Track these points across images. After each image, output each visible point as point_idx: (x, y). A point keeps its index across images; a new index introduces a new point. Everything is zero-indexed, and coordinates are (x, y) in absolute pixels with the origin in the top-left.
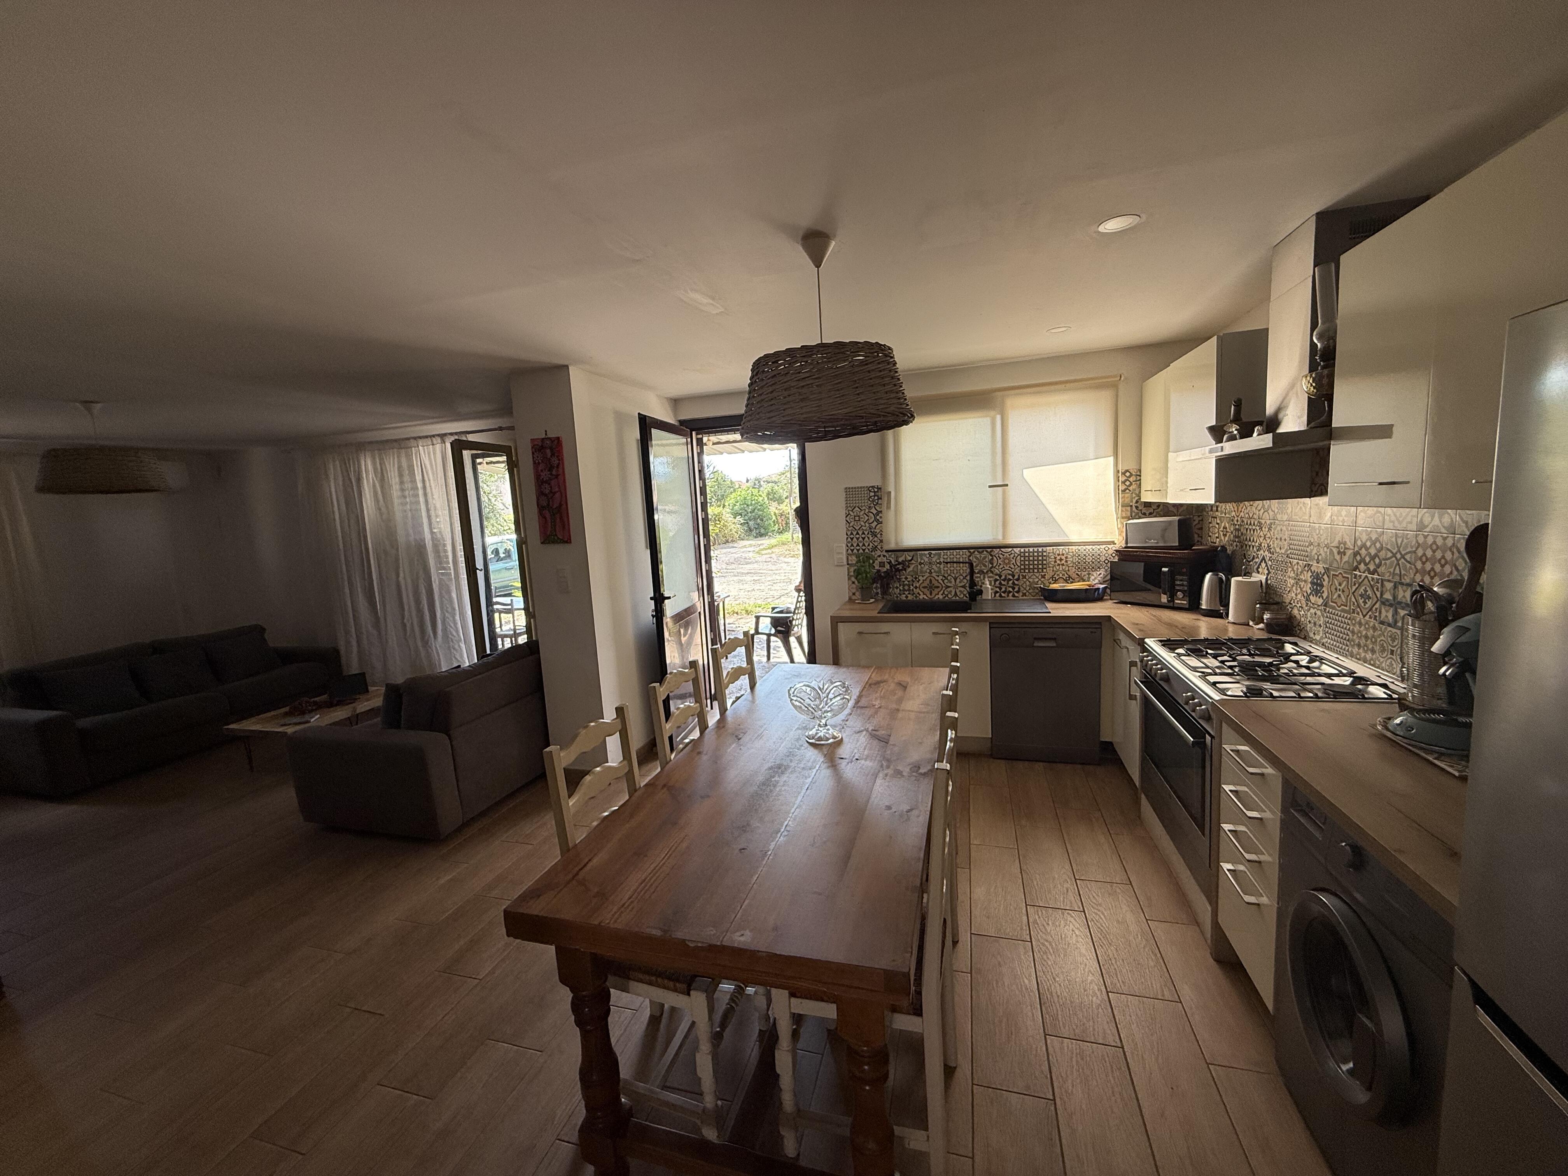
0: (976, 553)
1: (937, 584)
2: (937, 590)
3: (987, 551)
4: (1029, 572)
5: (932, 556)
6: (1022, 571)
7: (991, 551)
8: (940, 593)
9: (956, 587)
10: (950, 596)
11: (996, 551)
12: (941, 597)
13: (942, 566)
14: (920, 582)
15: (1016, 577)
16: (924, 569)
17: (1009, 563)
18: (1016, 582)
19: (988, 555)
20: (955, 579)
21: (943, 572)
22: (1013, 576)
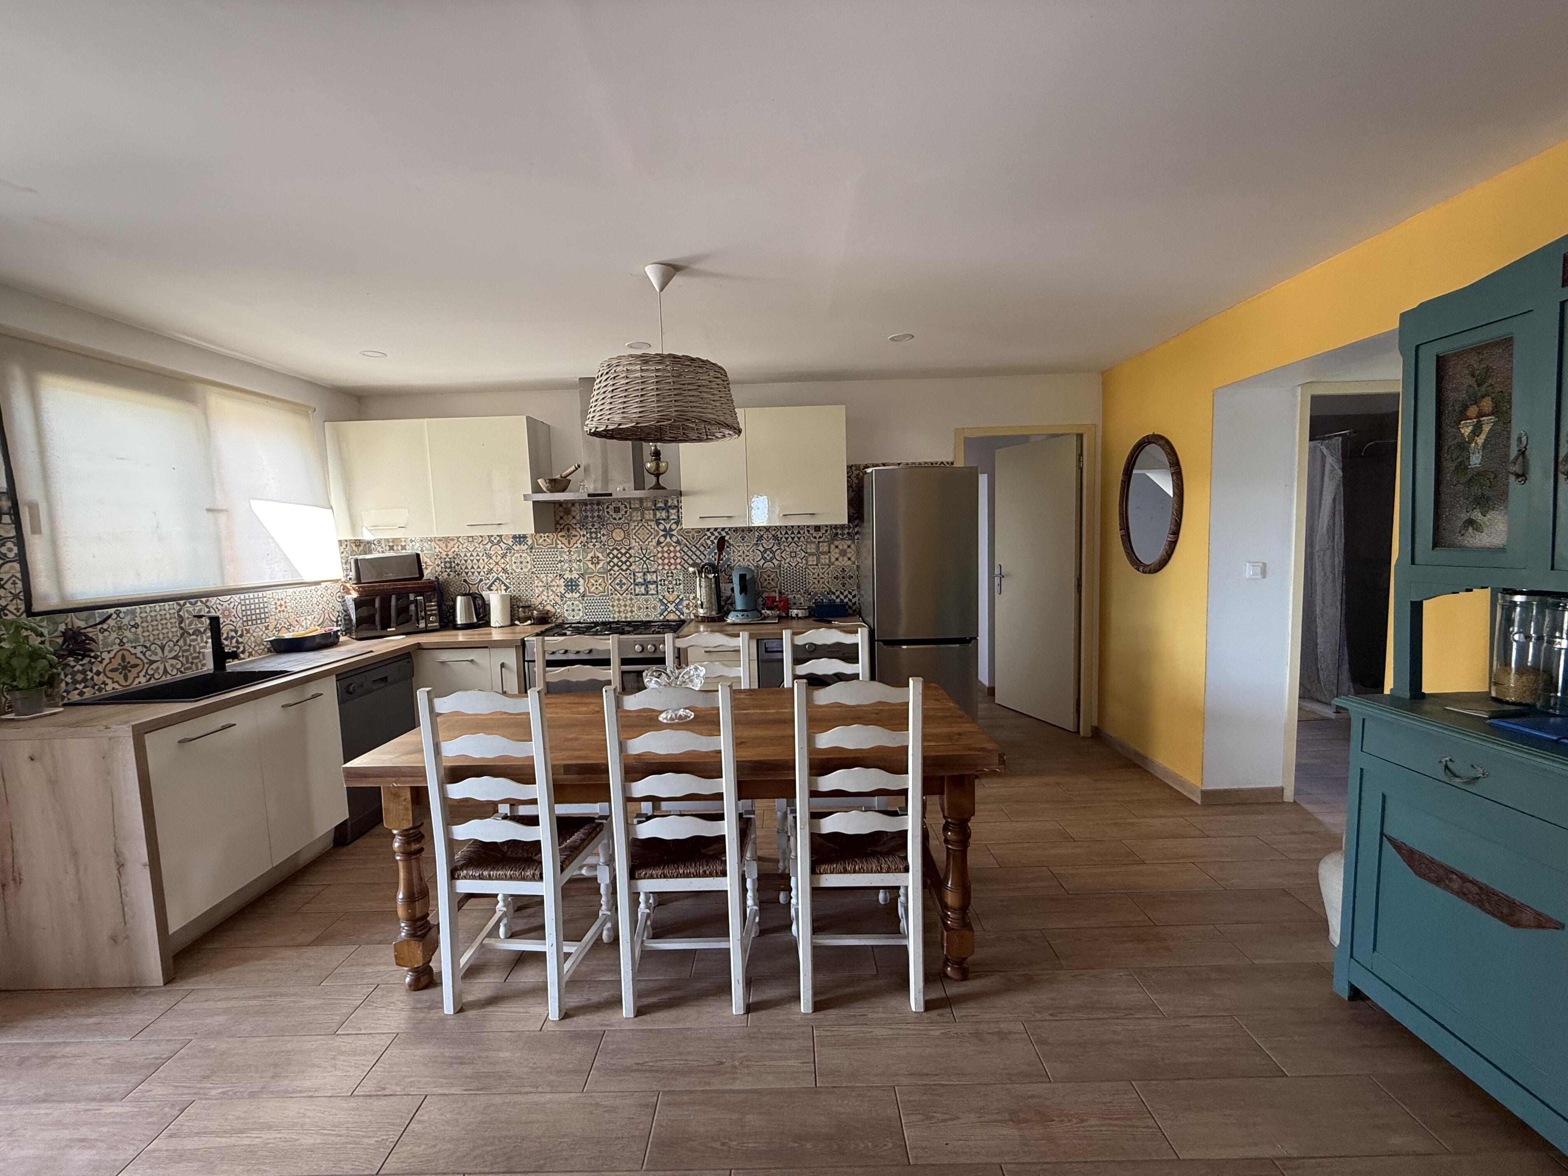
0: (188, 605)
1: (133, 661)
2: (135, 671)
3: (201, 602)
4: (253, 624)
5: (122, 615)
6: (245, 624)
7: (207, 601)
8: (141, 674)
9: (164, 660)
10: (157, 676)
11: (213, 600)
12: (143, 680)
13: (140, 630)
14: (105, 662)
15: (239, 633)
16: (110, 640)
17: (229, 615)
18: (240, 640)
19: (203, 607)
20: (162, 648)
21: (142, 640)
22: (236, 632)
